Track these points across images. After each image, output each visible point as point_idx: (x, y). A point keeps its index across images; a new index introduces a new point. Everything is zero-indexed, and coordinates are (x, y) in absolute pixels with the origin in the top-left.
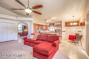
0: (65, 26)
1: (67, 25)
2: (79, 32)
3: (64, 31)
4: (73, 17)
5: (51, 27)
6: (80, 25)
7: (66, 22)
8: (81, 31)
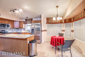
0: (47, 23)
1: (49, 22)
2: (62, 31)
3: (46, 31)
4: (57, 7)
5: (28, 25)
6: (63, 22)
7: (48, 18)
8: (64, 29)
